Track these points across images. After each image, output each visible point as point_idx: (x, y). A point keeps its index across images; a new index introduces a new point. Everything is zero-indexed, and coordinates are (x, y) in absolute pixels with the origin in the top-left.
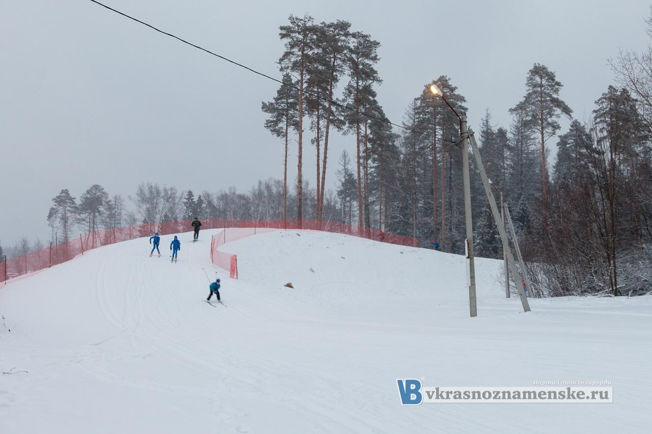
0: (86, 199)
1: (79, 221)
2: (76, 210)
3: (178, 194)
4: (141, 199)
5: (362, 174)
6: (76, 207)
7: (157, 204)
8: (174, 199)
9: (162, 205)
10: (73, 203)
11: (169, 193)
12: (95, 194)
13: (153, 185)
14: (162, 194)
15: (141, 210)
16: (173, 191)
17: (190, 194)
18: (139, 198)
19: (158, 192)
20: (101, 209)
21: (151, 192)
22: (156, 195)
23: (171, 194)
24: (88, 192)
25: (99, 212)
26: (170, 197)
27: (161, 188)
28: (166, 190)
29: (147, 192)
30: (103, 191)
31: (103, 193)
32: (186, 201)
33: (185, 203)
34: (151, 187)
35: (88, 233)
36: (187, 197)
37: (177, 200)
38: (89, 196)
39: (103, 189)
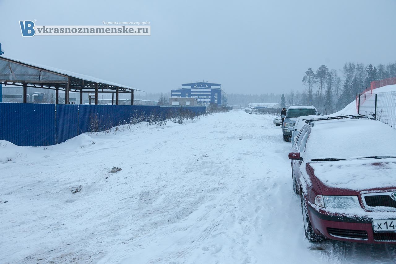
0: (319, 72)
1: (315, 82)
3: (365, 67)
4: (345, 70)
6: (315, 76)
7: (353, 72)
8: (363, 68)
9: (355, 71)
10: (313, 74)
11: (360, 66)
12: (323, 69)
13: (352, 63)
14: (356, 67)
15: (345, 75)
16: (362, 65)
17: (371, 66)
18: (344, 70)
19: (354, 67)
20: (326, 76)
21: (350, 66)
22: (353, 68)
23: (361, 67)
24: (320, 69)
25: (325, 77)
26: (360, 68)
27: (356, 64)
28: (358, 65)
29: (348, 66)
30: (326, 68)
31: (326, 69)
32: (368, 69)
33: (368, 71)
34: (351, 64)
35: (319, 87)
36: (369, 68)
37: (364, 69)
38: (320, 70)
39: (326, 67)
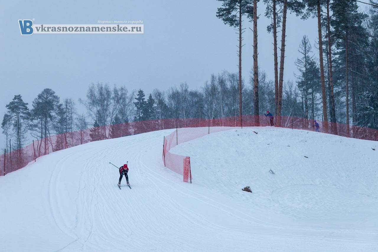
0: (38, 103)
1: (32, 127)
2: (29, 116)
3: (129, 95)
4: (91, 102)
5: (325, 62)
6: (29, 114)
7: (107, 105)
8: (124, 99)
9: (112, 107)
10: (26, 109)
11: (120, 93)
12: (47, 98)
13: (103, 86)
14: (113, 95)
15: (92, 113)
16: (124, 92)
17: (141, 93)
18: (89, 101)
19: (108, 93)
20: (53, 114)
21: (101, 94)
22: (106, 96)
23: (122, 94)
24: (40, 97)
25: (51, 117)
26: (120, 98)
27: (111, 89)
28: (116, 91)
29: (97, 94)
30: (55, 94)
31: (55, 97)
32: (136, 101)
33: (136, 104)
34: (102, 88)
35: (40, 139)
36: (137, 97)
37: (127, 101)
38: (41, 101)
39: (54, 93)
